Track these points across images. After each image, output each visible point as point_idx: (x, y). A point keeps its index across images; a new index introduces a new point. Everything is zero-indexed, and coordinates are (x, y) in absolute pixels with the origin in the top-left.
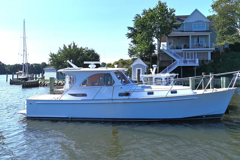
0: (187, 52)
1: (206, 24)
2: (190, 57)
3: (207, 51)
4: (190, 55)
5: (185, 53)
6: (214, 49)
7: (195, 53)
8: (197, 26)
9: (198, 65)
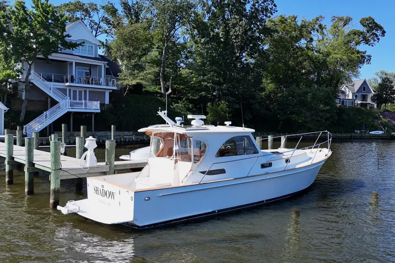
0: (72, 89)
1: (94, 47)
2: (78, 96)
3: (104, 91)
4: (78, 94)
5: (70, 90)
6: (115, 88)
7: (85, 92)
8: (87, 50)
9: (99, 111)
